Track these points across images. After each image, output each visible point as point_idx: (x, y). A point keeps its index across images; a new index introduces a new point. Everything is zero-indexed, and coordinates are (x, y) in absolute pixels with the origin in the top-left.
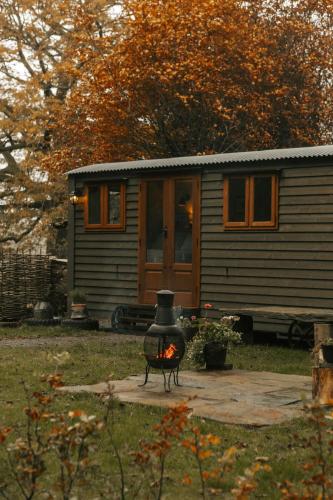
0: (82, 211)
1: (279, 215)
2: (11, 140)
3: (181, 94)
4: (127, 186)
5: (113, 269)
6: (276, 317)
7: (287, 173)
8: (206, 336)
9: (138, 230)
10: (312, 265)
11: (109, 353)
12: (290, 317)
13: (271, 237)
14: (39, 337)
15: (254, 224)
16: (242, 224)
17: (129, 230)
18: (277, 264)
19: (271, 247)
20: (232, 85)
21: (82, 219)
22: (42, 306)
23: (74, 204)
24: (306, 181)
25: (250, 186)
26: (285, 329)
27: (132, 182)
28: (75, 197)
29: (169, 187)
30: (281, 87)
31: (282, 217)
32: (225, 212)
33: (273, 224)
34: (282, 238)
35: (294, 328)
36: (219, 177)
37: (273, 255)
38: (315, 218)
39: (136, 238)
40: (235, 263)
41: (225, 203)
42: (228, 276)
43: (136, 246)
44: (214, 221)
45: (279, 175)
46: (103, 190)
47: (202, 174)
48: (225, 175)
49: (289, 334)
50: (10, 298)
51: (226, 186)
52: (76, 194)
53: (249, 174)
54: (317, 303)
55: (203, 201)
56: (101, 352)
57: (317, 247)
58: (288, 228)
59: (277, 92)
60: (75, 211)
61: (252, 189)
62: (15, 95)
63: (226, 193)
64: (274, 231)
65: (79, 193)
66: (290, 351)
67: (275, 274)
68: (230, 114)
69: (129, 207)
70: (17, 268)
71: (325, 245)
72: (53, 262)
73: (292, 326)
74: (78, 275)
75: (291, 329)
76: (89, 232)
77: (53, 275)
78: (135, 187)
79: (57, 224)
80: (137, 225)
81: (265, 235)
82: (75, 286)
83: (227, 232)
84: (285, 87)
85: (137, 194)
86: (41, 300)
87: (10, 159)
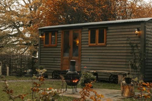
0: (43, 41)
1: (106, 41)
2: (19, 24)
3: (74, 7)
4: (58, 33)
5: (53, 59)
6: (106, 73)
7: (109, 28)
8: (85, 77)
9: (61, 46)
10: (117, 57)
11: (52, 84)
12: (110, 73)
13: (104, 48)
14: (29, 79)
15: (99, 44)
16: (95, 44)
17: (58, 46)
18: (106, 57)
19: (104, 51)
20: (89, 4)
21: (43, 43)
22: (30, 70)
23: (41, 38)
24: (115, 31)
25: (97, 32)
26: (108, 77)
27: (59, 31)
28: (41, 36)
29: (71, 33)
30: (105, 5)
31: (107, 42)
32: (89, 40)
33: (104, 44)
34: (107, 48)
35: (111, 77)
36: (87, 29)
37: (105, 54)
38: (118, 42)
39: (60, 49)
40: (92, 57)
41: (89, 38)
42: (90, 61)
43: (61, 51)
44: (86, 43)
45: (107, 28)
46: (50, 34)
47: (82, 29)
48: (89, 29)
49: (110, 79)
50: (19, 68)
51: (89, 32)
52: (41, 35)
53: (97, 28)
54: (119, 69)
55: (82, 37)
56: (50, 84)
57: (119, 51)
58: (109, 45)
59: (103, 7)
60: (41, 41)
61: (98, 33)
62: (20, 11)
63: (89, 35)
64: (105, 46)
65: (42, 35)
66: (110, 84)
67: (105, 60)
68: (89, 13)
69: (58, 39)
70: (21, 59)
71: (121, 51)
72: (33, 58)
73: (110, 76)
74: (41, 61)
75: (110, 77)
76: (45, 47)
77: (33, 62)
78: (60, 33)
79: (35, 45)
80: (61, 45)
81: (102, 48)
82: (40, 64)
83: (90, 47)
84: (106, 5)
85: (61, 35)
86: (29, 69)
87: (18, 30)
